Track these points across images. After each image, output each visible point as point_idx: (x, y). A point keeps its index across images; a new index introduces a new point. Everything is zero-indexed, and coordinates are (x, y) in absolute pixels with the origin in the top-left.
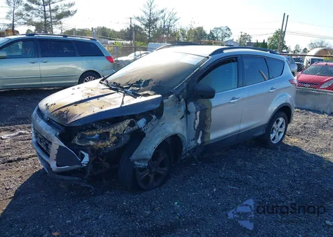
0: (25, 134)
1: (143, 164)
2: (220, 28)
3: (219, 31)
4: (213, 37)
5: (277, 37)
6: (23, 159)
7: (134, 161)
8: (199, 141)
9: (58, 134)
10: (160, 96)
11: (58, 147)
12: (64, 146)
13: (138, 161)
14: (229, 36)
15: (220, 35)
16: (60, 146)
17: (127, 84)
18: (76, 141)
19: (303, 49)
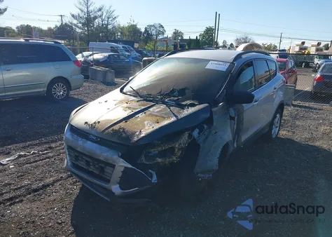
0: (25, 156)
1: (207, 176)
2: (154, 26)
3: (152, 28)
4: (148, 34)
5: (207, 33)
6: (48, 185)
7: (198, 173)
8: (235, 145)
9: (120, 154)
10: (207, 105)
11: (122, 169)
12: (131, 166)
13: (202, 173)
14: (163, 33)
15: (154, 32)
16: (126, 168)
17: (160, 93)
18: (143, 160)
19: (229, 44)
